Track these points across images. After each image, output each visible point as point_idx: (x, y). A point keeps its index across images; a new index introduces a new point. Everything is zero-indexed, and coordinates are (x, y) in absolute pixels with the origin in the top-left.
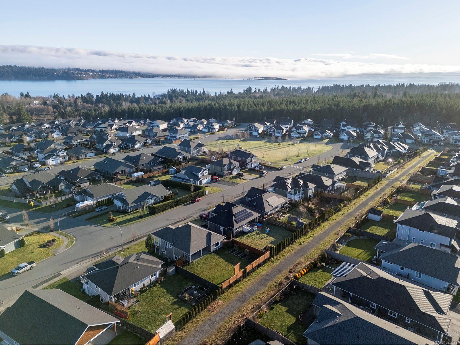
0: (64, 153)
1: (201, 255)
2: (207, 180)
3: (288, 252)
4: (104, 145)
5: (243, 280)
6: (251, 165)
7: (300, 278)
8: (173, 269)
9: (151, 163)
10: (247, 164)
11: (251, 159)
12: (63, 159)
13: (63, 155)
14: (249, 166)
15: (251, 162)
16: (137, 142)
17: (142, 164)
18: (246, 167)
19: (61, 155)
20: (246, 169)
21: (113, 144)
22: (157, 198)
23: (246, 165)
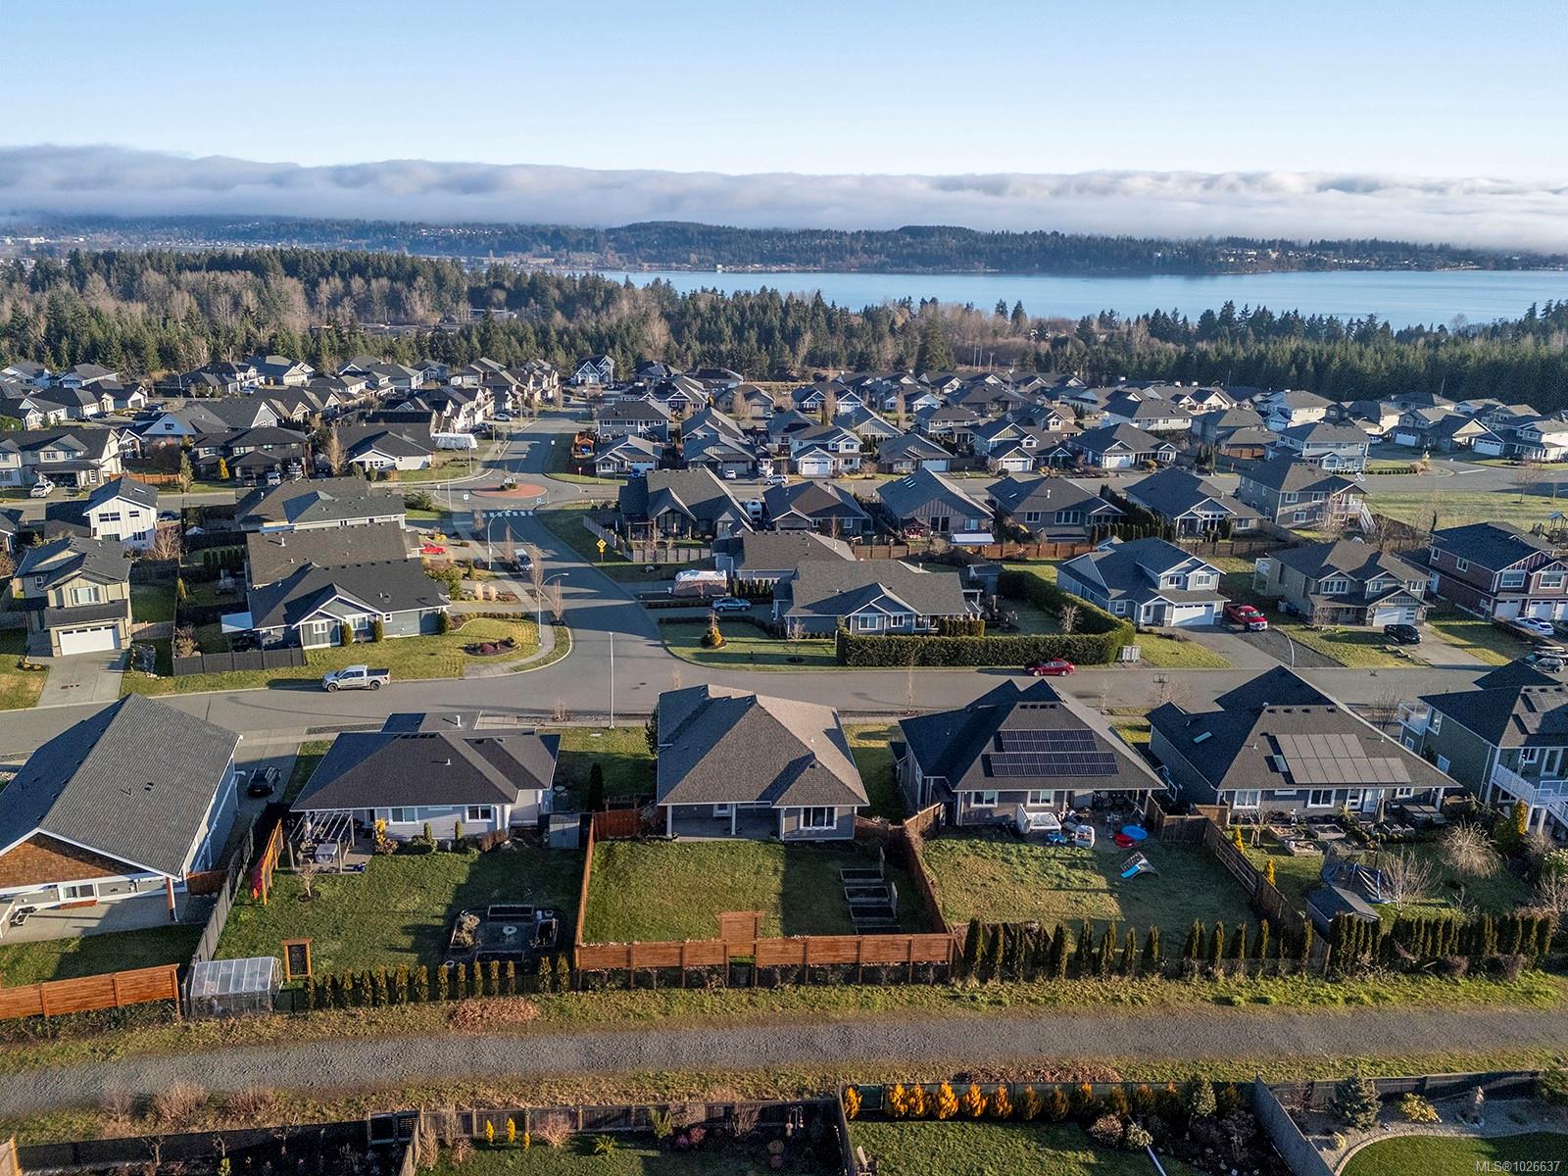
0: (852, 447)
1: (729, 829)
2: (1201, 611)
3: (1095, 999)
4: (991, 440)
5: (723, 990)
6: (1520, 603)
7: (906, 1118)
8: (567, 826)
9: (1067, 514)
10: (1491, 596)
11: (1529, 578)
12: (846, 463)
13: (850, 451)
14: (1504, 612)
15: (1525, 590)
16: (1115, 446)
17: (1030, 514)
18: (1482, 611)
19: (842, 449)
20: (1481, 620)
21: (1025, 441)
22: (907, 617)
23: (1483, 603)
